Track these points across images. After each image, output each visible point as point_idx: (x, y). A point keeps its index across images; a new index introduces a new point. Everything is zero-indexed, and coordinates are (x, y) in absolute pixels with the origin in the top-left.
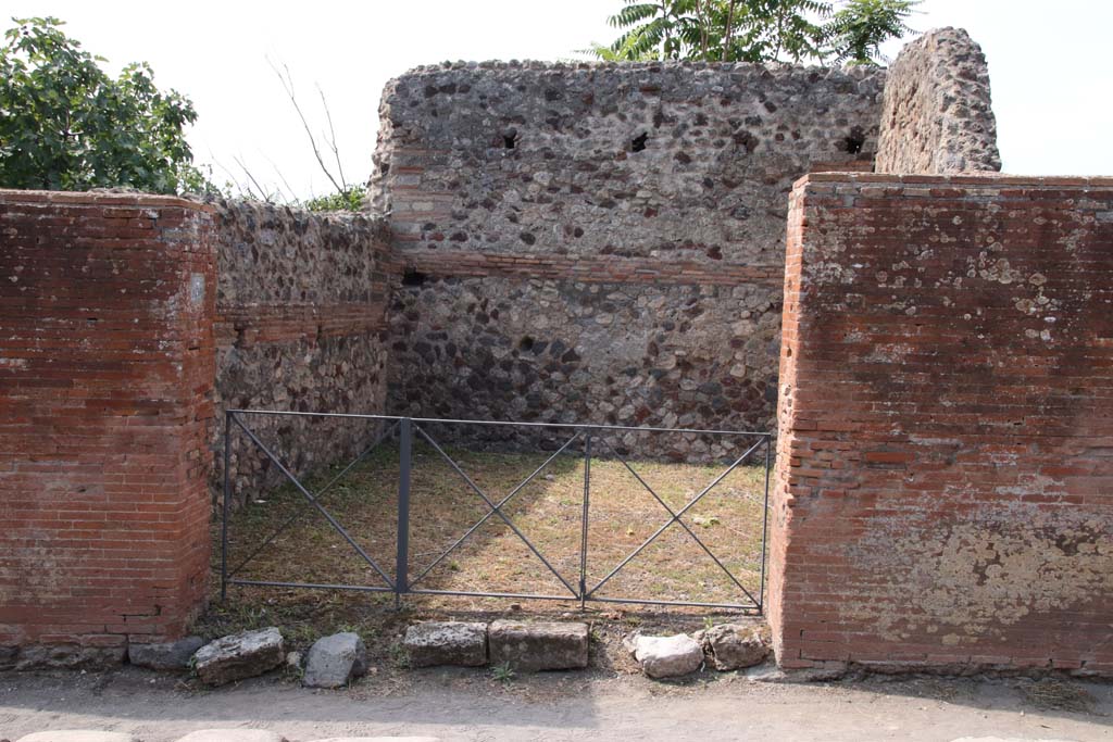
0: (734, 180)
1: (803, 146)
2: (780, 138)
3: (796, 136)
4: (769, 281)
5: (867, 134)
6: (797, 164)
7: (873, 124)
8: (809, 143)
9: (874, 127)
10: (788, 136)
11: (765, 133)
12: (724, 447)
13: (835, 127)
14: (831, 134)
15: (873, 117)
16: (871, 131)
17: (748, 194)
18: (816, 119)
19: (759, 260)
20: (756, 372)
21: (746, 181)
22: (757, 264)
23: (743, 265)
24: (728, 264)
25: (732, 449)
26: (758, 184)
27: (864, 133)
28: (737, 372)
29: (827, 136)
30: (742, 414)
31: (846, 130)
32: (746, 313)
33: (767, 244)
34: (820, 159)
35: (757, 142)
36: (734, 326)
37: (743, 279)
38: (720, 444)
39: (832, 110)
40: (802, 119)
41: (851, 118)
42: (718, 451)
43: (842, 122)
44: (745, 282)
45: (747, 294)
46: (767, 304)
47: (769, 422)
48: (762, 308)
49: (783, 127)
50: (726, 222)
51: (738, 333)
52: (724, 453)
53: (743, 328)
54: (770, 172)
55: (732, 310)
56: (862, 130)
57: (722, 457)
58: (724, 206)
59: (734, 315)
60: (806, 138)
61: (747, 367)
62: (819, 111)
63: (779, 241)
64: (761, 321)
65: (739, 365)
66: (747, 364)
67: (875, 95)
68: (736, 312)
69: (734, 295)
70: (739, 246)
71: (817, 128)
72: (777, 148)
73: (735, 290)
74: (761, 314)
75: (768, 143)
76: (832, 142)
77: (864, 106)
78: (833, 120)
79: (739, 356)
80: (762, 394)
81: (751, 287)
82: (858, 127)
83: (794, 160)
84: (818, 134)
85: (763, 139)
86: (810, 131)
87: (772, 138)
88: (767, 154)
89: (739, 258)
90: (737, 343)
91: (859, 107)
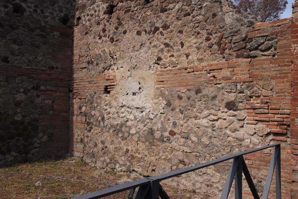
0: (14, 26)
1: (46, 17)
2: (35, 11)
3: (42, 12)
4: (32, 75)
5: (70, 18)
6: (43, 24)
7: (72, 15)
8: (48, 16)
9: (72, 16)
10: (39, 11)
11: (29, 7)
12: (12, 156)
13: (58, 12)
14: (57, 14)
15: (72, 11)
16: (71, 17)
17: (22, 34)
18: (50, 7)
19: (28, 66)
20: (27, 118)
21: (20, 28)
22: (27, 67)
23: (21, 67)
24: (13, 66)
25: (17, 155)
26: (26, 30)
27: (69, 17)
28: (18, 118)
29: (55, 15)
30: (21, 138)
31: (62, 14)
32: (22, 90)
33: (31, 58)
34: (53, 24)
35: (25, 10)
36: (16, 96)
37: (21, 74)
38: (10, 154)
39: (56, 4)
40: (45, 5)
41: (64, 10)
42: (10, 158)
43: (61, 11)
44: (21, 75)
45: (23, 81)
46: (32, 86)
47: (34, 140)
48: (29, 88)
49: (36, 6)
50: (11, 46)
51: (18, 99)
52: (12, 158)
53: (21, 97)
54: (31, 25)
55: (15, 88)
56: (68, 16)
57: (11, 160)
58: (10, 38)
59: (17, 91)
60: (47, 14)
61: (23, 115)
62: (52, 3)
63: (36, 58)
64: (29, 94)
65: (19, 115)
66: (23, 114)
67: (72, 3)
68: (17, 89)
69: (16, 81)
70: (18, 58)
71: (51, 10)
72: (35, 16)
73: (17, 79)
74: (29, 90)
75: (30, 12)
76: (57, 18)
77: (69, 6)
78: (57, 9)
79: (19, 110)
80: (30, 128)
81: (24, 78)
82: (67, 14)
83: (42, 22)
84: (52, 13)
85: (28, 9)
86: (49, 11)
87: (32, 10)
88: (30, 17)
89: (18, 63)
90: (18, 104)
91: (67, 6)
